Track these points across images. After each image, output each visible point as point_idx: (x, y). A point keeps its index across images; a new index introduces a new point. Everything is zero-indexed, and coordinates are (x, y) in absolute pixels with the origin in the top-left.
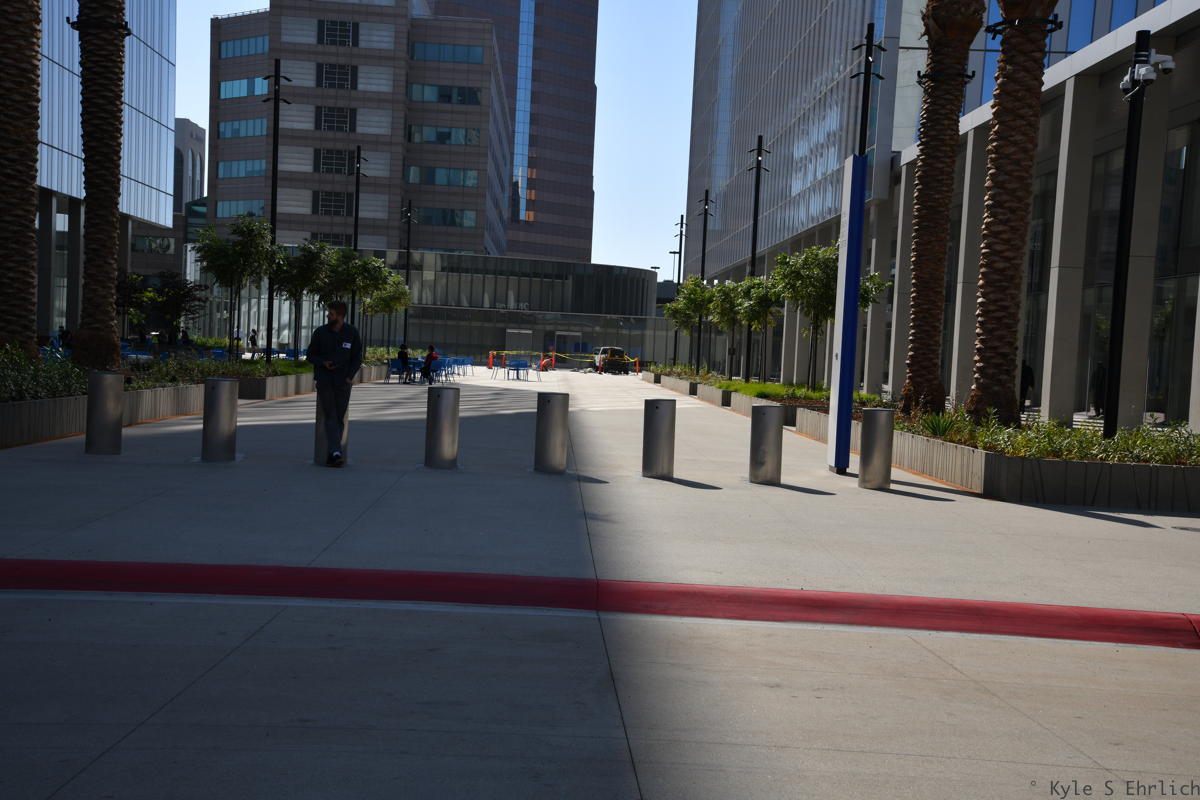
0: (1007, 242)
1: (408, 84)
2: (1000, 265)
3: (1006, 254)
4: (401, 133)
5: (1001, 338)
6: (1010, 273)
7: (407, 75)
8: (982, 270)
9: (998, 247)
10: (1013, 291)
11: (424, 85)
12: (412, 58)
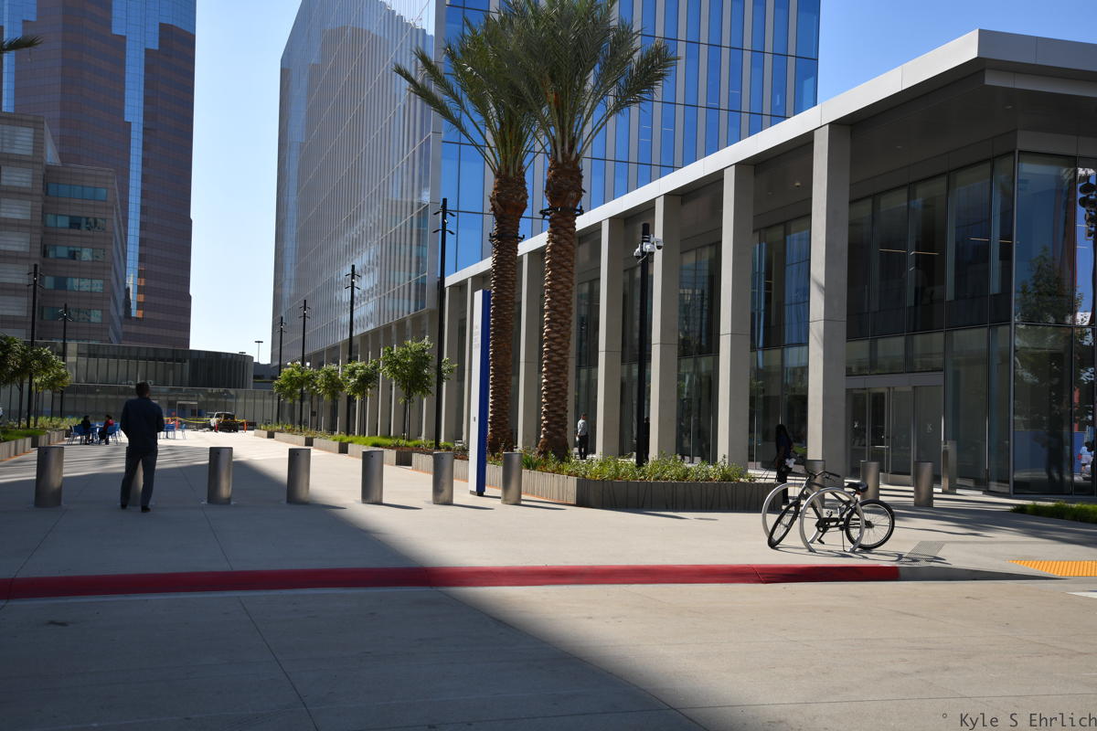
0: (560, 344)
1: (44, 213)
2: (556, 359)
3: (560, 351)
4: (39, 250)
5: (558, 405)
6: (562, 363)
7: (43, 207)
8: (545, 361)
9: (554, 347)
10: (565, 375)
11: (57, 215)
12: (47, 194)
